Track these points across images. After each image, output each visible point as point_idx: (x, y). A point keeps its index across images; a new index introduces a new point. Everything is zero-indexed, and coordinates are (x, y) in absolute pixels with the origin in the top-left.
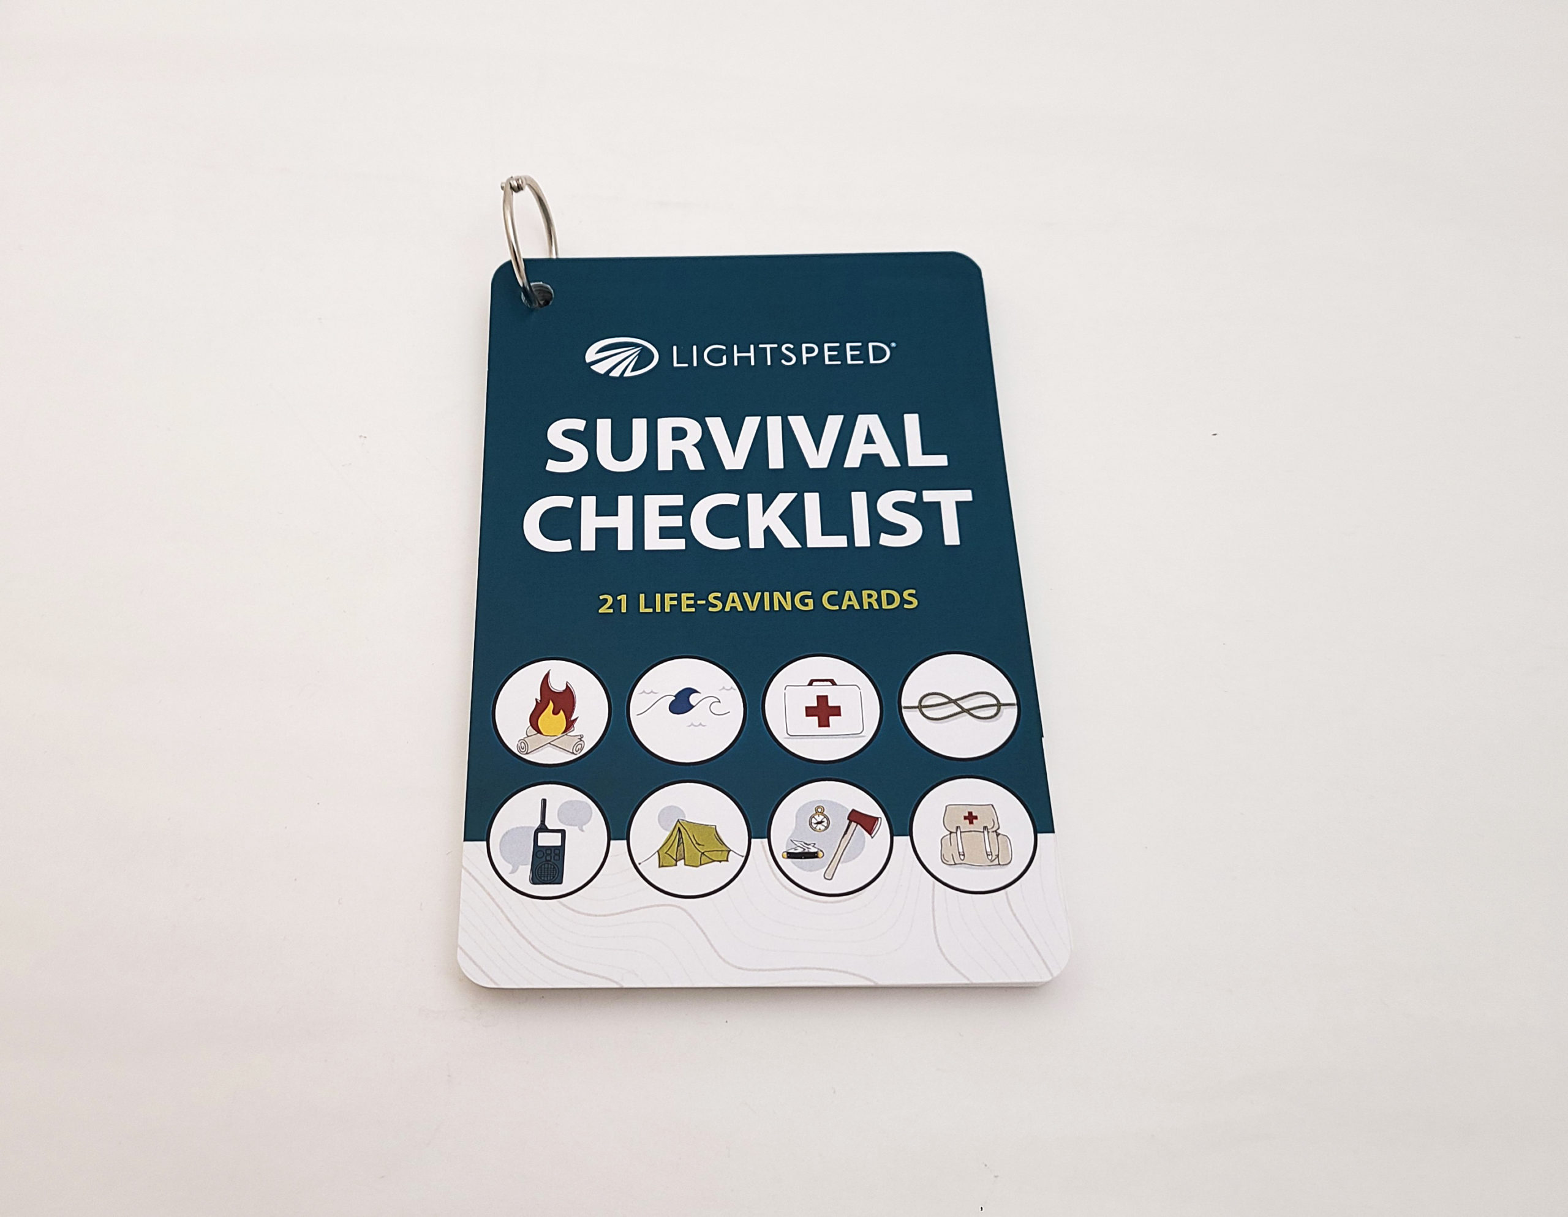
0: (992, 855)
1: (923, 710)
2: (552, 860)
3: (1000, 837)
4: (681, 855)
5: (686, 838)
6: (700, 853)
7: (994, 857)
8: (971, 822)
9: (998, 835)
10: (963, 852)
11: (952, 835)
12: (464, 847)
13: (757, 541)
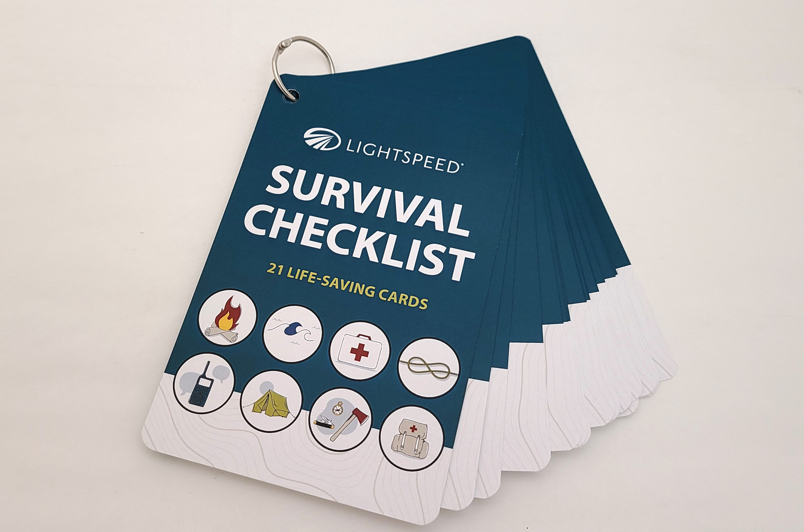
0: (417, 451)
1: (410, 365)
2: (203, 393)
3: (424, 443)
4: (265, 408)
5: (270, 400)
6: (274, 410)
7: (418, 453)
8: (413, 431)
9: (424, 441)
10: (403, 446)
11: (401, 435)
12: (163, 376)
13: (357, 254)
